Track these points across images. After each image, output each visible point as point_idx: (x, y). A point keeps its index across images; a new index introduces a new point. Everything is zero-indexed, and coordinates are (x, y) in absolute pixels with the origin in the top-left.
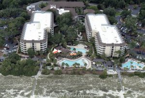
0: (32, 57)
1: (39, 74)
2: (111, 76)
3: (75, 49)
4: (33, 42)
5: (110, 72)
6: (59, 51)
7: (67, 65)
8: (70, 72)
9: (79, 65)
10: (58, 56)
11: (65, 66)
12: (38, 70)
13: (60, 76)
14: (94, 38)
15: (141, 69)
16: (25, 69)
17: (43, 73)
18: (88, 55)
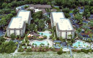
0: (13, 40)
1: (16, 51)
2: (65, 52)
3: (42, 34)
4: (15, 29)
5: (65, 49)
6: (32, 35)
7: (36, 45)
8: (37, 50)
9: (44, 45)
10: (31, 39)
11: (34, 46)
12: (16, 49)
13: (30, 53)
14: (55, 27)
15: (86, 47)
16: (6, 48)
17: (19, 51)
18: (51, 38)
